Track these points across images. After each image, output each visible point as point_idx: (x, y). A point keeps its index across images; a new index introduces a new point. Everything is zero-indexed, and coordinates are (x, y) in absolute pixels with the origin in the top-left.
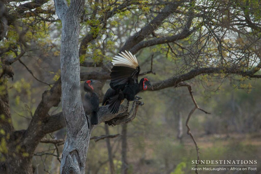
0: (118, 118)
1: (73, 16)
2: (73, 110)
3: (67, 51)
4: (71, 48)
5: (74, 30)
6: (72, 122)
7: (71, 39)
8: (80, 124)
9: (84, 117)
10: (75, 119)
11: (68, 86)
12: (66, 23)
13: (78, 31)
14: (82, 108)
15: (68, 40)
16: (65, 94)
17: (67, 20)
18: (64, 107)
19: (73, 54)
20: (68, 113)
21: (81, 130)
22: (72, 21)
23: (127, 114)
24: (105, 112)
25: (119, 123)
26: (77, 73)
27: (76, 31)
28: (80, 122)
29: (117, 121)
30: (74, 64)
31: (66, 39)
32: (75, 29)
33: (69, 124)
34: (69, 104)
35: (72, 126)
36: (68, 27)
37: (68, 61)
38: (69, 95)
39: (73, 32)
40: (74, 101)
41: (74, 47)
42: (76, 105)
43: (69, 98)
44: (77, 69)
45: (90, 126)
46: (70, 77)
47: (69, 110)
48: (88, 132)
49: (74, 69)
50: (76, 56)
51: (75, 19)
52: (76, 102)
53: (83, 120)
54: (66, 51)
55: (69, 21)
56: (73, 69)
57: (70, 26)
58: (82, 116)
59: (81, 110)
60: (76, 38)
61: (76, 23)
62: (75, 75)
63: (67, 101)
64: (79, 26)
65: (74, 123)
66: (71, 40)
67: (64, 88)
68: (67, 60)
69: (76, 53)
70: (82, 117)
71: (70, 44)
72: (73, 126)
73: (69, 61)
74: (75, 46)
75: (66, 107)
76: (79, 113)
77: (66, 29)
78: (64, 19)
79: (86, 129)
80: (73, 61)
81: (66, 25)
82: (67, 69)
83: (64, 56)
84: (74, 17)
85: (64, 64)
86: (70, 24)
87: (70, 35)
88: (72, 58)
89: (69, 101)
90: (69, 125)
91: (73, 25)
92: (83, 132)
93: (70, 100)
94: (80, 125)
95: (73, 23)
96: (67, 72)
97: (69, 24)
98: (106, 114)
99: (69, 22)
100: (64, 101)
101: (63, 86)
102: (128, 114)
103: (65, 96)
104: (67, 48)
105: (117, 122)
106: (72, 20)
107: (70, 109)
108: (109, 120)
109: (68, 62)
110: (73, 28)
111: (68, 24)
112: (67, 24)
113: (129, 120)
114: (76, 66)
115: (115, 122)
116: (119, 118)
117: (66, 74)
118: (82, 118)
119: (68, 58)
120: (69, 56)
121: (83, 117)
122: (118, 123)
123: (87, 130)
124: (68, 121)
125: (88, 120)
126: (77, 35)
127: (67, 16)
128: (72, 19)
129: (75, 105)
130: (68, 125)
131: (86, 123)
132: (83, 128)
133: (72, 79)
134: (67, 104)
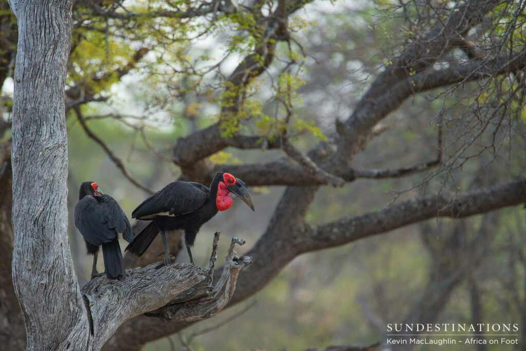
0: (180, 303)
1: (50, 4)
2: (43, 282)
3: (29, 107)
4: (43, 99)
5: (52, 47)
6: (40, 314)
7: (43, 72)
8: (63, 322)
9: (77, 300)
10: (48, 308)
11: (31, 211)
12: (29, 27)
13: (64, 49)
14: (70, 273)
15: (35, 76)
16: (20, 234)
17: (32, 17)
18: (19, 271)
19: (47, 117)
20: (29, 290)
21: (68, 339)
22: (47, 20)
23: (208, 292)
24: (142, 285)
25: (185, 317)
26: (59, 172)
27: (58, 50)
28: (64, 317)
29: (178, 312)
30: (48, 146)
31: (29, 74)
32: (56, 44)
33: (31, 320)
34: (32, 263)
35: (41, 327)
36: (34, 38)
37: (32, 138)
38: (32, 236)
39: (49, 53)
40: (46, 256)
41: (51, 96)
42: (53, 267)
43: (31, 246)
44: (59, 160)
45: (95, 328)
46: (36, 184)
47: (33, 280)
48: (88, 346)
49: (49, 160)
50: (55, 123)
51: (54, 15)
52: (51, 259)
53: (72, 309)
54: (27, 109)
55: (38, 20)
56: (45, 161)
57: (39, 36)
58: (72, 297)
59: (66, 279)
60: (58, 69)
61: (59, 26)
62: (52, 178)
63: (25, 255)
64: (66, 36)
65: (47, 319)
66: (43, 75)
67: (18, 217)
68: (30, 135)
69: (57, 115)
70: (72, 300)
71: (39, 88)
72: (44, 329)
73: (34, 136)
74: (53, 92)
75: (23, 273)
76: (63, 289)
77: (27, 42)
78: (23, 14)
79: (82, 335)
80: (47, 137)
81: (29, 31)
82: (29, 162)
83: (23, 123)
84: (53, 9)
85: (21, 147)
86: (40, 28)
87: (40, 62)
88: (44, 128)
89: (32, 255)
90: (33, 325)
91: (47, 31)
92: (72, 344)
93: (35, 250)
94: (64, 326)
95: (47, 26)
96: (27, 170)
97: (38, 28)
98: (144, 292)
99: (38, 24)
100: (19, 253)
101: (16, 210)
102: (211, 290)
103: (21, 241)
104: (31, 101)
105: (178, 315)
106: (46, 17)
107: (35, 276)
108: (154, 309)
109: (33, 141)
110: (47, 42)
111: (34, 29)
112: (32, 30)
113: (212, 310)
114: (56, 152)
115: (174, 313)
116: (183, 303)
117: (24, 175)
118: (71, 304)
119: (33, 128)
120: (36, 121)
121: (74, 301)
122: (181, 317)
123: (87, 338)
124: (28, 313)
125: (92, 309)
126: (59, 60)
127: (32, 6)
128: (46, 14)
129: (50, 266)
130: (31, 323)
131: (84, 317)
132: (72, 333)
133: (41, 189)
134: (25, 263)
